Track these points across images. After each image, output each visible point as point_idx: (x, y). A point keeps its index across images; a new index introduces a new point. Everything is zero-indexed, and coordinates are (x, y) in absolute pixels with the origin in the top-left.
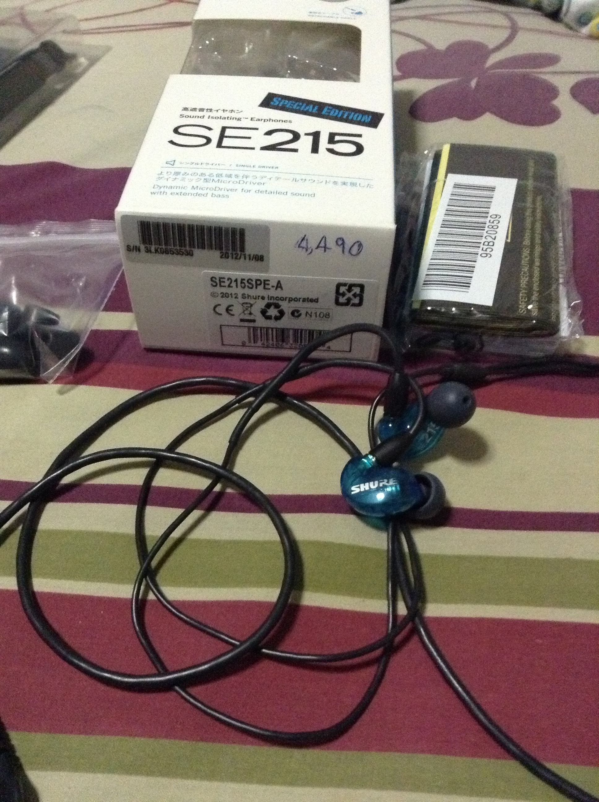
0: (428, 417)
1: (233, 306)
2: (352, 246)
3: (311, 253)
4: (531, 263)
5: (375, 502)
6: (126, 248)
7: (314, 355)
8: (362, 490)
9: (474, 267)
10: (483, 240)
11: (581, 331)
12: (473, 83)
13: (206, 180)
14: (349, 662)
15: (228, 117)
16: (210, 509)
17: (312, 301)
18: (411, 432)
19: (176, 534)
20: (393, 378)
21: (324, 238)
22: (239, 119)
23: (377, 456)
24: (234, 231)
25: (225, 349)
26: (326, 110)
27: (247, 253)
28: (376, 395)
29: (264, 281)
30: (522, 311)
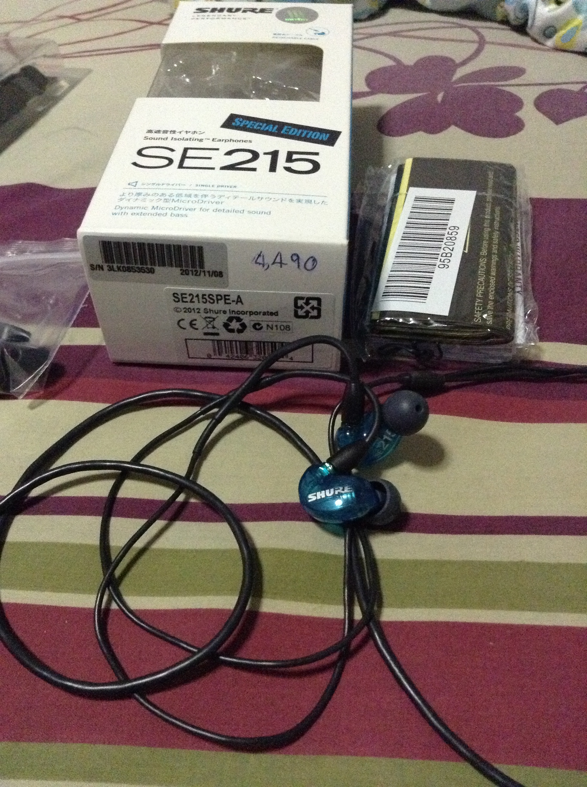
0: (383, 425)
1: (196, 320)
2: (307, 261)
3: (268, 268)
4: (488, 272)
5: (335, 508)
6: (90, 267)
7: (277, 365)
8: (319, 498)
9: (432, 278)
10: (442, 251)
11: (536, 337)
12: (440, 97)
13: (166, 201)
14: (304, 667)
15: (190, 139)
16: (174, 518)
17: (272, 314)
18: (367, 440)
19: (139, 544)
20: (350, 388)
21: (279, 254)
22: (201, 140)
23: (334, 464)
24: (192, 248)
25: (190, 362)
26: (285, 128)
27: (206, 269)
28: (336, 403)
29: (225, 296)
30: (477, 321)
